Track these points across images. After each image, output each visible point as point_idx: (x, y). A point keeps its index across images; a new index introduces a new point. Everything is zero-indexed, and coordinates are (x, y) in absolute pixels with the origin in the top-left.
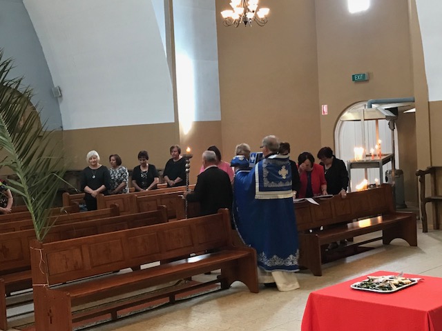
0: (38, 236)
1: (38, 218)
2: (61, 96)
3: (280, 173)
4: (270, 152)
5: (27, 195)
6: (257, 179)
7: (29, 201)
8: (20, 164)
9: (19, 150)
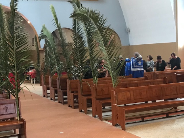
0: (114, 86)
1: (114, 79)
2: (129, 32)
3: (139, 63)
4: (136, 57)
5: (110, 70)
6: (132, 65)
7: (111, 72)
8: (108, 58)
9: (108, 53)
